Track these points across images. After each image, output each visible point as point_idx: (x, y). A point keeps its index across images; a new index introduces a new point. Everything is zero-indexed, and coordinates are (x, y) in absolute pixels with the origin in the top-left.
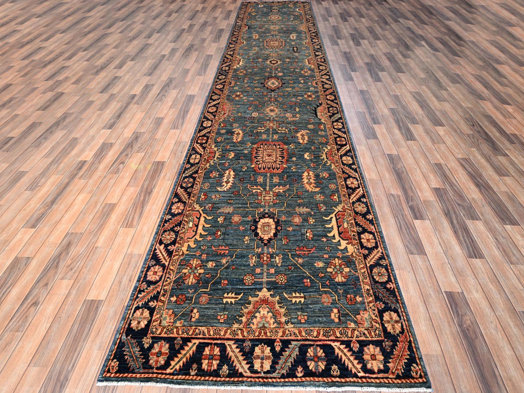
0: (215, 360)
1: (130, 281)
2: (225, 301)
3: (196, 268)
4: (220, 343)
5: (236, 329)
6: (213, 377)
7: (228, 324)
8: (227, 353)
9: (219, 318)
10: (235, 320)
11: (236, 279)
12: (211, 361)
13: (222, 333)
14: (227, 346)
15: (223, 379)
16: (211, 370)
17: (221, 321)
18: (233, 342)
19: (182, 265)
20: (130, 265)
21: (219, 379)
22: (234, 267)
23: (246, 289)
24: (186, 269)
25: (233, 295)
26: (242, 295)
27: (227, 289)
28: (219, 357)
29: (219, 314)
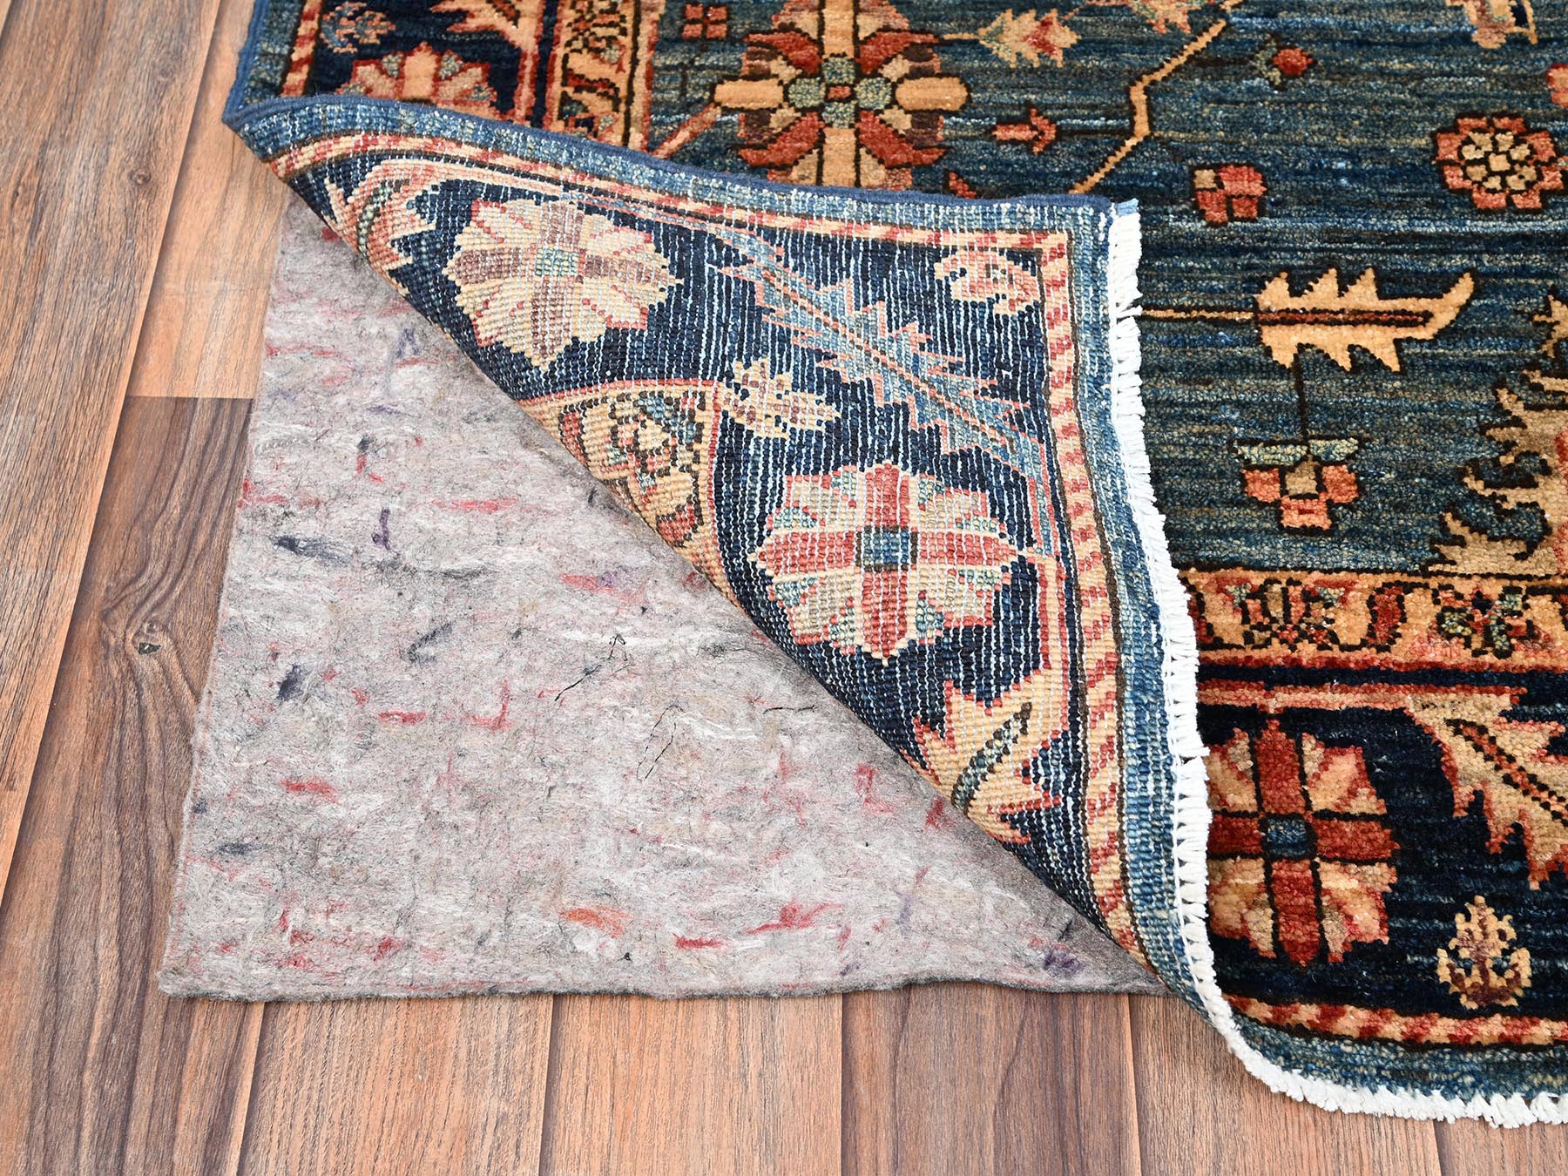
0: (1346, 858)
1: (144, 182)
2: (1283, 344)
3: (865, 69)
4: (1349, 716)
5: (1493, 589)
6: (1376, 1003)
7: (1399, 540)
8: (1463, 793)
9: (1265, 490)
10: (1453, 506)
11: (1352, 155)
12: (1300, 870)
13: (1351, 623)
14: (1445, 736)
15: (1492, 1028)
16: (1322, 947)
17: (1293, 519)
18: (1505, 702)
19: (704, 44)
20: (111, 56)
21: (1441, 1029)
22: (1294, 56)
23: (1492, 243)
24: (757, 76)
25: (1364, 294)
26: (1462, 292)
27: (1265, 245)
28: (1381, 835)
29: (1254, 454)
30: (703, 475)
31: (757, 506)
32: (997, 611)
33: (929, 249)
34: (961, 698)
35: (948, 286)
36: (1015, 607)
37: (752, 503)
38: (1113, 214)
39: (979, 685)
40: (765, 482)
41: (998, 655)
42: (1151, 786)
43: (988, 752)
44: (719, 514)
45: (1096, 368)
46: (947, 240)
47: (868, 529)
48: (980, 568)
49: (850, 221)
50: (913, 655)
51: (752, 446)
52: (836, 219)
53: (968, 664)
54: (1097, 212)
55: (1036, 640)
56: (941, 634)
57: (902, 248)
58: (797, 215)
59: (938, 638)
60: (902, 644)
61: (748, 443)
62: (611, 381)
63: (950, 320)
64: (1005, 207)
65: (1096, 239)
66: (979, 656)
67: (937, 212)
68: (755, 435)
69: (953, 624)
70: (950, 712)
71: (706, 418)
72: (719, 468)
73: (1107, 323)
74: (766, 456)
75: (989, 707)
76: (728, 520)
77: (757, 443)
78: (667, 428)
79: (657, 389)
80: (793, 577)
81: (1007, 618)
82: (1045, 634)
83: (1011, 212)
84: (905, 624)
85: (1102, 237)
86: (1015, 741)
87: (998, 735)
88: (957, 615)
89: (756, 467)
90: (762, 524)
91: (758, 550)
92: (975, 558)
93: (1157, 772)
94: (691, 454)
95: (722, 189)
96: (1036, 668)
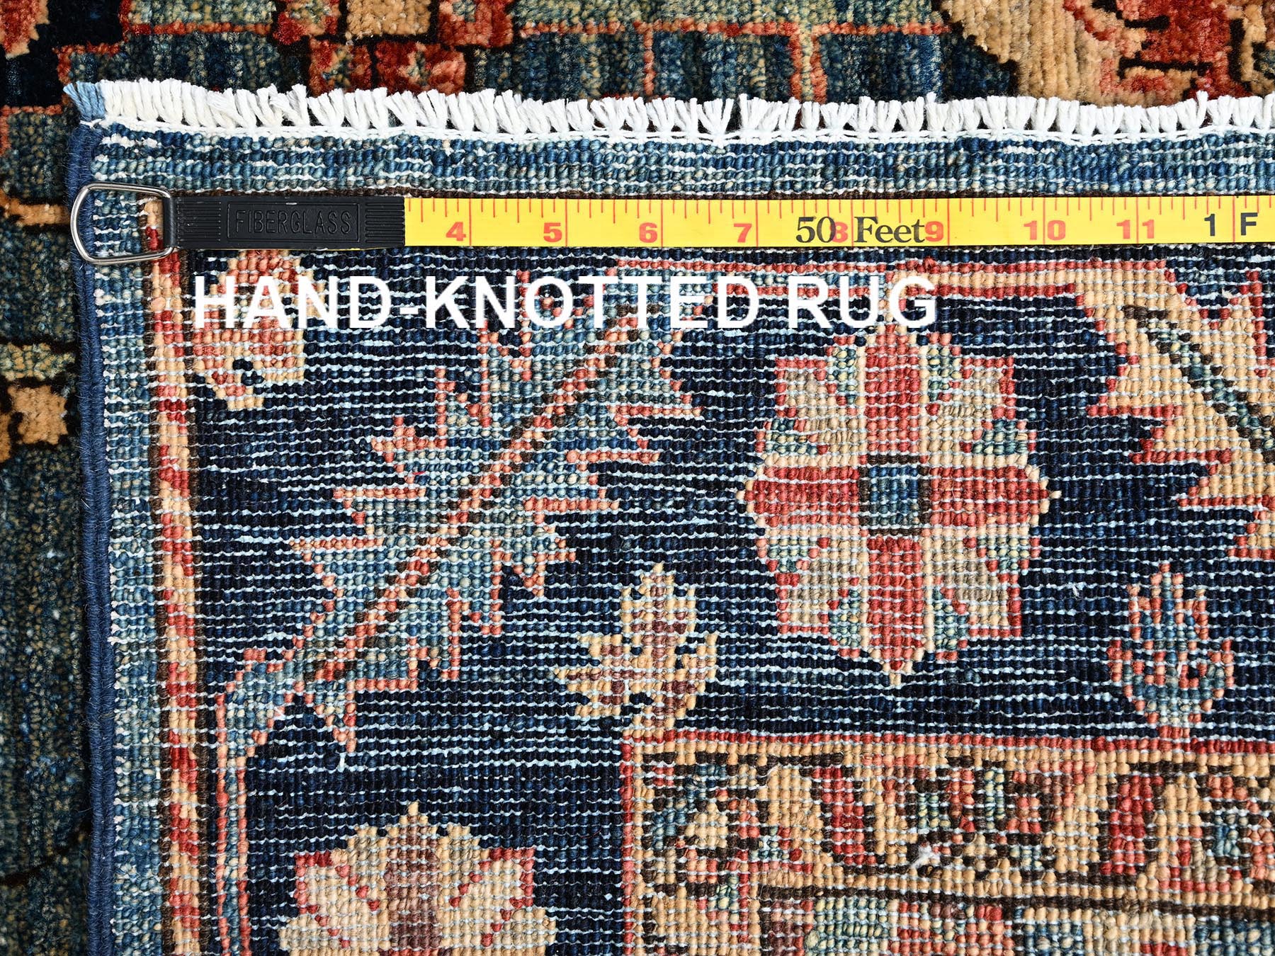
30: (776, 749)
31: (825, 672)
32: (995, 352)
33: (199, 418)
34: (1114, 394)
35: (275, 388)
36: (985, 328)
37: (821, 678)
38: (105, 124)
39: (1099, 372)
40: (790, 662)
41: (1057, 350)
42: (1242, 161)
43: (1186, 363)
44: (833, 727)
45: (417, 162)
46: (176, 388)
47: (862, 521)
48: (925, 374)
49: (156, 546)
50: (1048, 459)
51: (733, 684)
52: (157, 569)
53: (1069, 388)
54: (102, 149)
55: (1037, 302)
56: (1023, 423)
57: (204, 462)
58: (160, 631)
59: (1029, 426)
60: (1034, 473)
61: (728, 688)
62: (621, 891)
63: (352, 387)
64: (101, 298)
65: (153, 153)
66: (1058, 374)
67: (119, 406)
68: (713, 679)
69: (1012, 407)
70: (1131, 410)
71: (686, 752)
72: (768, 726)
73: (324, 141)
74: (749, 662)
75: (1128, 359)
76: (842, 714)
77: (728, 675)
78: (700, 805)
79: (639, 821)
80: (930, 621)
81: (1005, 340)
82: (1028, 290)
83: (111, 287)
84: (1007, 469)
85: (152, 143)
86: (1172, 326)
87: (1164, 348)
88: (999, 401)
89: (768, 676)
90: (853, 665)
91: (887, 670)
92: (908, 380)
93: (1227, 154)
94: (744, 768)
95: (131, 755)
96: (1074, 302)
